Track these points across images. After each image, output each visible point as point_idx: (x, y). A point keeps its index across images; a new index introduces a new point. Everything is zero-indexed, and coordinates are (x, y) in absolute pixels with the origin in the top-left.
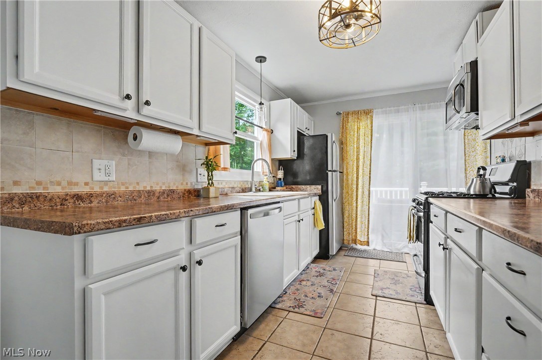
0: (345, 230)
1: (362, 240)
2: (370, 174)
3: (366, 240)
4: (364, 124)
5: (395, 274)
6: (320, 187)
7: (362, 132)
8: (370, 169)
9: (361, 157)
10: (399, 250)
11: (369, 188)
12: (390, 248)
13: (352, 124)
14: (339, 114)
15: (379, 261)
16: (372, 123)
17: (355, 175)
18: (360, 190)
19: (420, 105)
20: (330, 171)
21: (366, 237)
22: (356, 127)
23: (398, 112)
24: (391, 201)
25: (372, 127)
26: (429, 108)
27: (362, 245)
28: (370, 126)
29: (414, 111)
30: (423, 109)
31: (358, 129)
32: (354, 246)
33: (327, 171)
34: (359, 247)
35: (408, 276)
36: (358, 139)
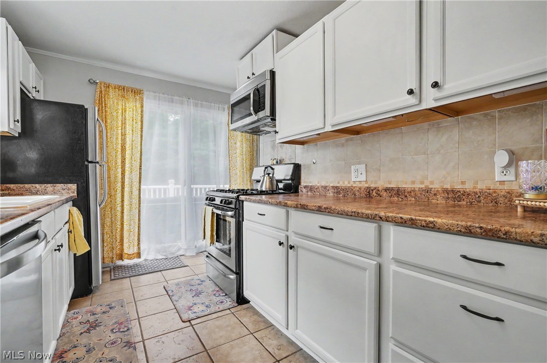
0: (105, 245)
1: (131, 252)
2: (140, 169)
3: (136, 251)
4: (131, 106)
5: (189, 284)
6: (74, 187)
7: (129, 114)
8: (141, 163)
9: (128, 146)
10: (173, 254)
11: (140, 186)
12: (164, 254)
13: (114, 101)
14: (92, 82)
15: (160, 273)
16: (142, 106)
17: (120, 170)
18: (127, 189)
19: (194, 101)
20: (91, 162)
21: (136, 248)
22: (120, 107)
23: (172, 102)
24: (164, 200)
25: (142, 111)
26: (202, 106)
27: (130, 259)
28: (139, 111)
29: (188, 105)
30: (196, 105)
31: (124, 111)
32: (120, 263)
33: (86, 163)
34: (126, 262)
35: (202, 281)
36: (124, 123)
